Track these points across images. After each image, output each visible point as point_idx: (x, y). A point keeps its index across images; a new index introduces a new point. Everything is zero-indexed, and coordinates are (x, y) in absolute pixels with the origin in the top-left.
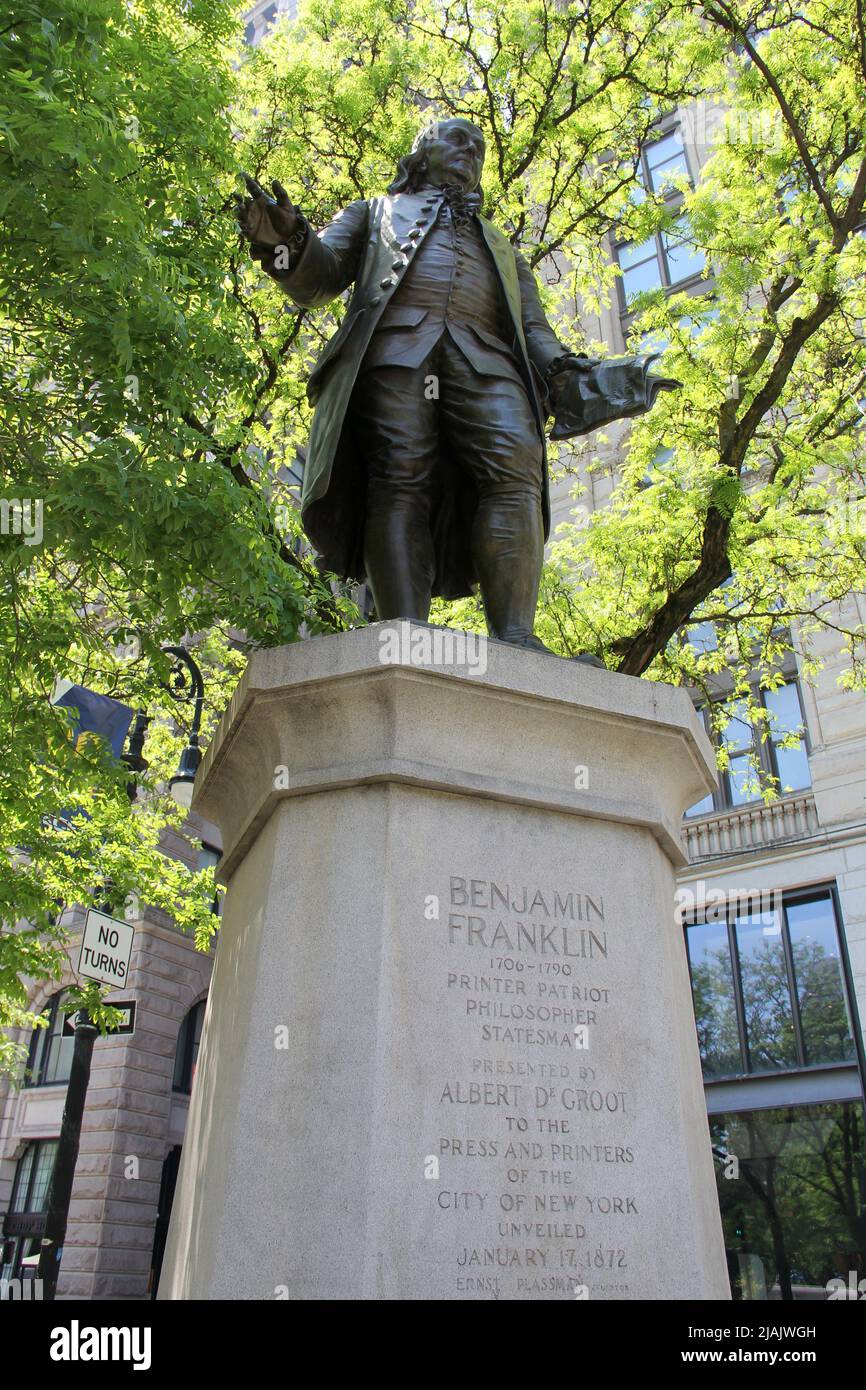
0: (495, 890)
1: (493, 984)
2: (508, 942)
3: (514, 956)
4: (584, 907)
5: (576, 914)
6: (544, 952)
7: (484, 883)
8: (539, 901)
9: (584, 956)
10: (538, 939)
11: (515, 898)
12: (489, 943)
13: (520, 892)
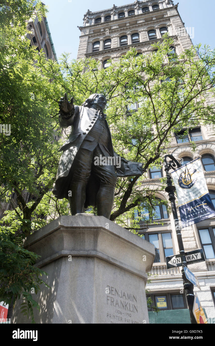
0: (116, 290)
1: (116, 317)
2: (119, 306)
3: (120, 309)
4: (133, 298)
5: (131, 300)
6: (126, 310)
7: (114, 288)
8: (124, 295)
9: (133, 312)
10: (124, 306)
11: (120, 293)
12: (115, 305)
13: (121, 292)
